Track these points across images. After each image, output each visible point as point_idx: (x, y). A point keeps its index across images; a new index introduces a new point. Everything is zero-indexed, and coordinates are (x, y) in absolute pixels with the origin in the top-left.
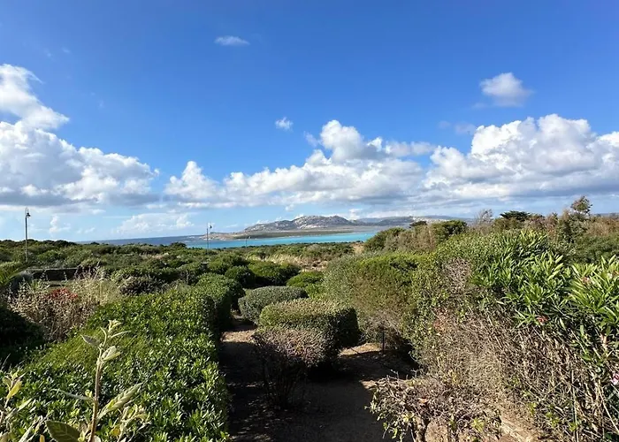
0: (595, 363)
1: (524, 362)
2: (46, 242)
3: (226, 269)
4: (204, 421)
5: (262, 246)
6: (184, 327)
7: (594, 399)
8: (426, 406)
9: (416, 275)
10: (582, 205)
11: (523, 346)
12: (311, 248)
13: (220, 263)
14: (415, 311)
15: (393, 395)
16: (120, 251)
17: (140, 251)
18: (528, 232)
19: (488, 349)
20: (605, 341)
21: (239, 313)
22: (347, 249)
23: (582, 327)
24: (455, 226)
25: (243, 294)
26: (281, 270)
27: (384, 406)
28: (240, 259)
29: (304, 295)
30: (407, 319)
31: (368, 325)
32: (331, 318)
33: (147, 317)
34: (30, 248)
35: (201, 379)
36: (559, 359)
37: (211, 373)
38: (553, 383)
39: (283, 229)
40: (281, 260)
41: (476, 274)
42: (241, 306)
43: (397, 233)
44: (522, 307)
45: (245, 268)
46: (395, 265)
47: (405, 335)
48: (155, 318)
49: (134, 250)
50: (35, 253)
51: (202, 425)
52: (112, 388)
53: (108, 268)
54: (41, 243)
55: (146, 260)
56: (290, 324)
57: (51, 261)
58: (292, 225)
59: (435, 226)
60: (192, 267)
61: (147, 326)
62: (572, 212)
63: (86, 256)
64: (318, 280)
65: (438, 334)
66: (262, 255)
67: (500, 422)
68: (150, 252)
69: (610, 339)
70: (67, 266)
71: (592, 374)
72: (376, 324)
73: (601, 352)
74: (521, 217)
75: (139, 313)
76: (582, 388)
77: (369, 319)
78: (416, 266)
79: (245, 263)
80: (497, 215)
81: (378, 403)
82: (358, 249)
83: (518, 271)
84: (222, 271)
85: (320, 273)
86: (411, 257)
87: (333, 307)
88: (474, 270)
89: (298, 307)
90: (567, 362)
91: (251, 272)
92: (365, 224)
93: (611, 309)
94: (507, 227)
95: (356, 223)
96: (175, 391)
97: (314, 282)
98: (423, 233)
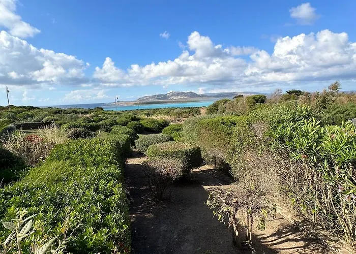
0: (330, 180)
1: (291, 178)
2: (21, 107)
3: (127, 123)
4: (114, 219)
5: (148, 109)
6: (103, 161)
7: (327, 198)
8: (237, 202)
9: (235, 129)
10: (335, 87)
11: (291, 170)
12: (175, 111)
13: (124, 119)
14: (234, 149)
15: (219, 196)
16: (65, 112)
17: (77, 112)
18: (302, 105)
19: (272, 170)
20: (337, 169)
21: (135, 148)
22: (197, 111)
23: (326, 161)
24: (259, 98)
25: (138, 138)
26: (159, 124)
27: (214, 202)
28: (135, 117)
29: (171, 139)
30: (229, 153)
31: (207, 155)
32: (186, 153)
33: (82, 154)
34: (12, 110)
35: (112, 194)
36: (310, 177)
37: (118, 190)
38: (305, 189)
39: (160, 99)
40: (159, 118)
41: (269, 130)
42: (136, 145)
43: (226, 102)
44: (294, 150)
45: (138, 123)
46: (223, 123)
47: (227, 162)
48: (86, 155)
49: (73, 112)
50: (16, 113)
51: (112, 221)
52: (62, 199)
53: (59, 122)
54: (18, 107)
55: (81, 117)
56: (164, 156)
57: (25, 118)
58: (165, 97)
59: (248, 98)
60: (108, 122)
61: (82, 160)
62: (328, 90)
63: (46, 116)
64: (180, 129)
65: (246, 162)
66: (148, 115)
67: (276, 210)
68: (82, 113)
69: (340, 168)
70: (35, 121)
71: (328, 186)
72: (211, 155)
73: (334, 174)
74: (298, 93)
75: (77, 152)
76: (321, 192)
77: (208, 152)
78: (235, 124)
79: (138, 120)
80: (284, 92)
81: (211, 200)
82: (203, 111)
83: (294, 129)
84: (125, 124)
85: (181, 125)
86: (233, 119)
87: (188, 146)
88: (268, 128)
89: (168, 146)
90: (315, 179)
91: (141, 124)
92: (208, 97)
93: (344, 152)
94: (289, 99)
95: (202, 96)
96: (97, 201)
97: (178, 130)
98: (241, 102)
